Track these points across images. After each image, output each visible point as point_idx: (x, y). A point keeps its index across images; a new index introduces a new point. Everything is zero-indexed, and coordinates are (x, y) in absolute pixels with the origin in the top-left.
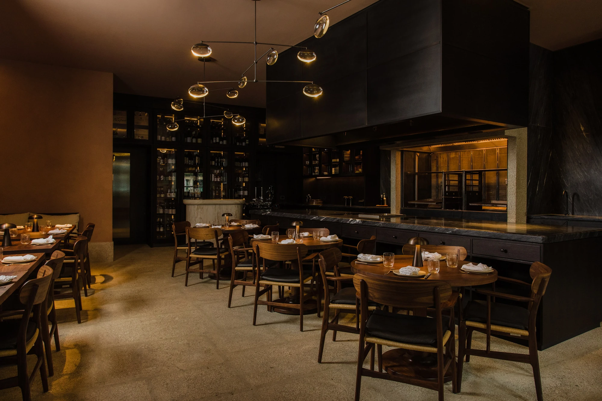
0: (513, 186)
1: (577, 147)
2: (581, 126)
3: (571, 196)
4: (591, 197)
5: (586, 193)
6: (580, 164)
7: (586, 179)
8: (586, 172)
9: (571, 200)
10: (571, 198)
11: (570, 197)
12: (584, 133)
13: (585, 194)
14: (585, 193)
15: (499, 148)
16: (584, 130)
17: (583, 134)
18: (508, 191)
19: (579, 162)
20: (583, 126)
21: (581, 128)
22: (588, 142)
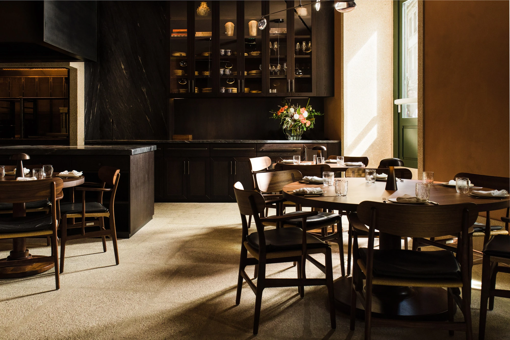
1: (119, 82)
2: (122, 64)
3: (115, 124)
6: (122, 96)
7: (126, 109)
10: (115, 126)
12: (124, 71)
15: (53, 78)
16: (124, 68)
20: (123, 65)
21: (122, 66)
22: (127, 79)
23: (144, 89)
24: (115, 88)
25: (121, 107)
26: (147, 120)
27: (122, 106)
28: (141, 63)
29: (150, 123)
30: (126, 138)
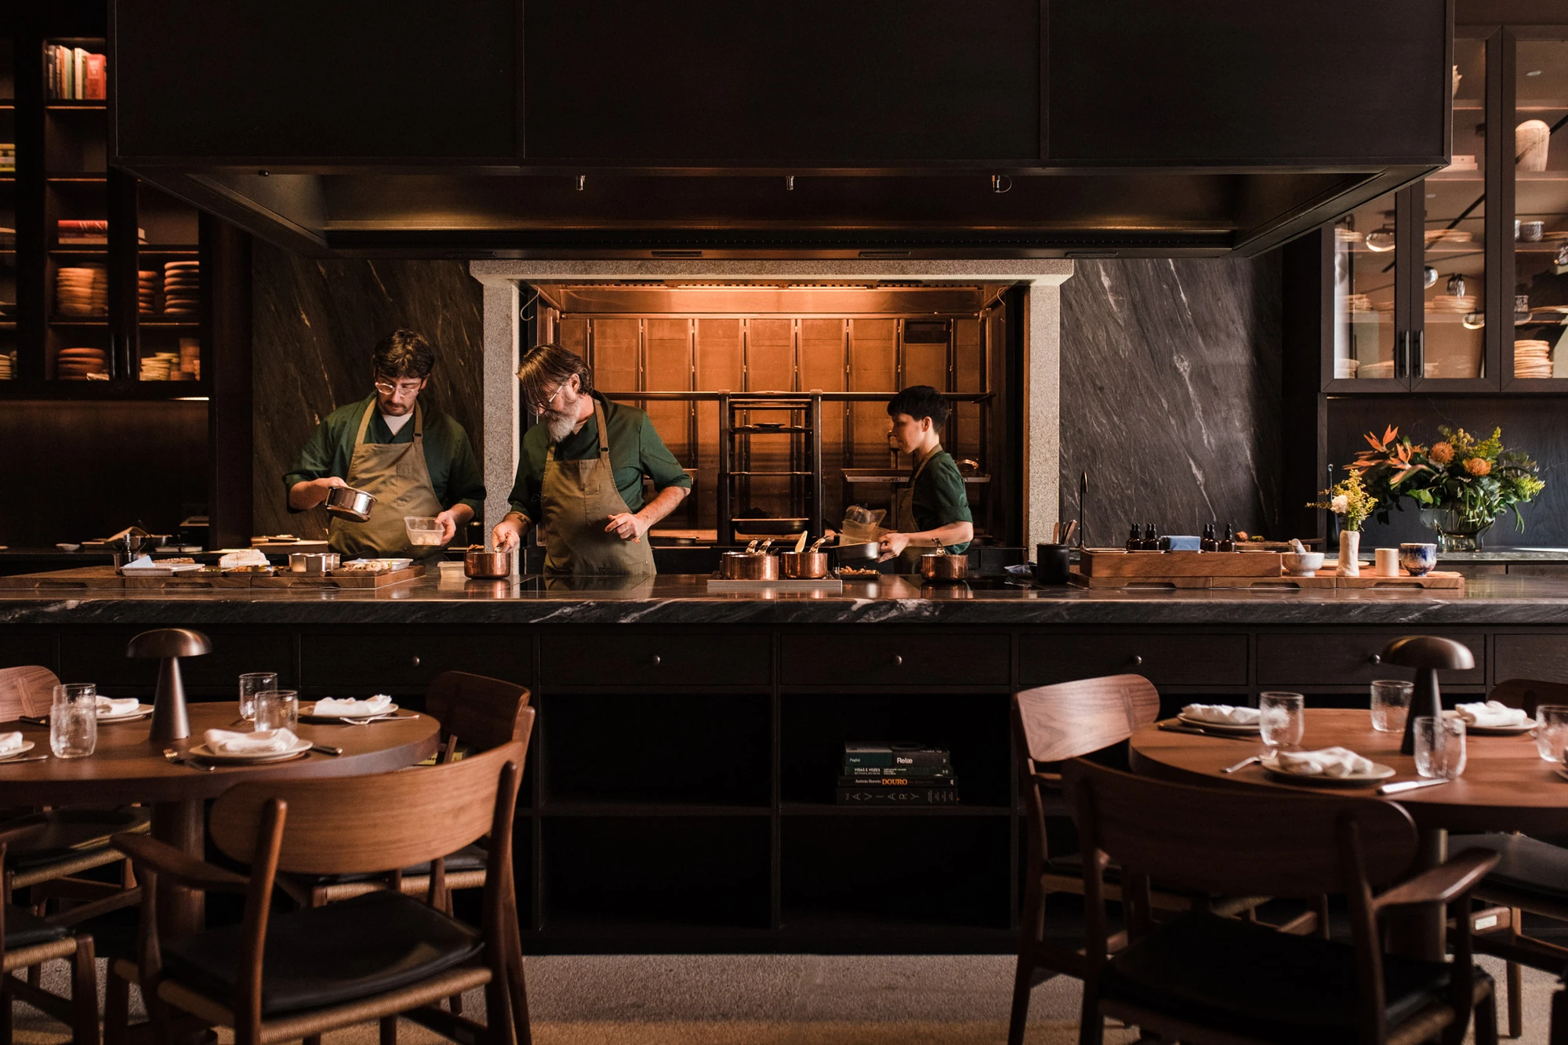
0: (1048, 455)
1: (1093, 338)
2: (1103, 273)
3: (1075, 489)
4: (1129, 492)
5: (1117, 480)
6: (1101, 389)
7: (1116, 438)
8: (1116, 415)
9: (1074, 499)
10: (1076, 495)
11: (1073, 492)
12: (1109, 296)
13: (1114, 482)
14: (1114, 479)
15: (854, 319)
16: (1111, 288)
17: (1108, 299)
18: (1032, 471)
19: (1098, 383)
20: (1108, 275)
21: (1103, 279)
22: (1120, 326)
23: (1182, 361)
24: (1078, 359)
25: (1098, 427)
26: (1194, 476)
27: (1100, 424)
28: (1172, 268)
29: (1202, 487)
30: (1116, 539)
